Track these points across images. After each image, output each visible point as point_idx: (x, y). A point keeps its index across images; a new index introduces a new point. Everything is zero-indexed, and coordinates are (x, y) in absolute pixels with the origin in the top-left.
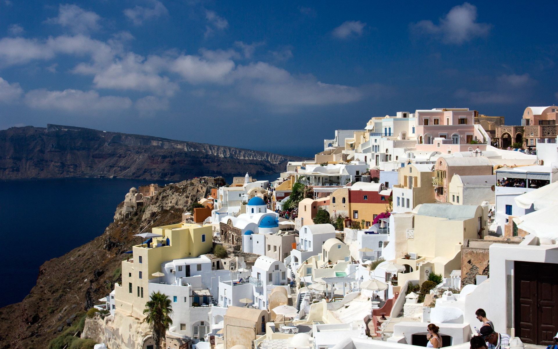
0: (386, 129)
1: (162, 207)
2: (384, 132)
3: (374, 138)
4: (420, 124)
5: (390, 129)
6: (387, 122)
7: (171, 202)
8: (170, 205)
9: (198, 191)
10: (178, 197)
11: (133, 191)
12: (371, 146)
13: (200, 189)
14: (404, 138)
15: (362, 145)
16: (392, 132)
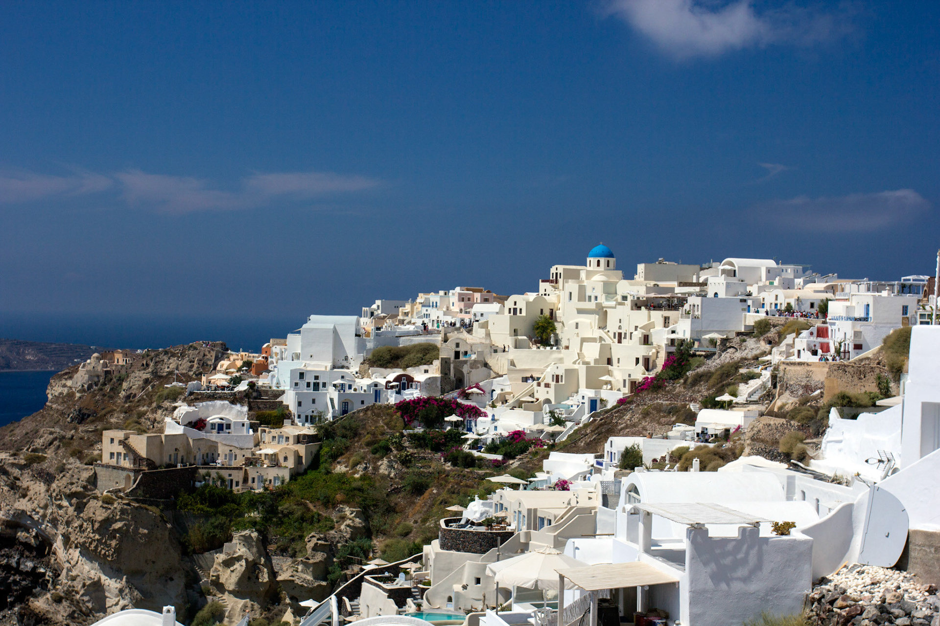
0: (433, 303)
1: (156, 373)
2: (431, 304)
3: (425, 309)
4: (459, 301)
5: (436, 303)
6: (433, 297)
7: (168, 367)
8: (167, 370)
9: (204, 355)
10: (178, 361)
11: (97, 358)
12: (423, 314)
13: (207, 353)
14: (448, 310)
15: (417, 313)
16: (438, 304)
